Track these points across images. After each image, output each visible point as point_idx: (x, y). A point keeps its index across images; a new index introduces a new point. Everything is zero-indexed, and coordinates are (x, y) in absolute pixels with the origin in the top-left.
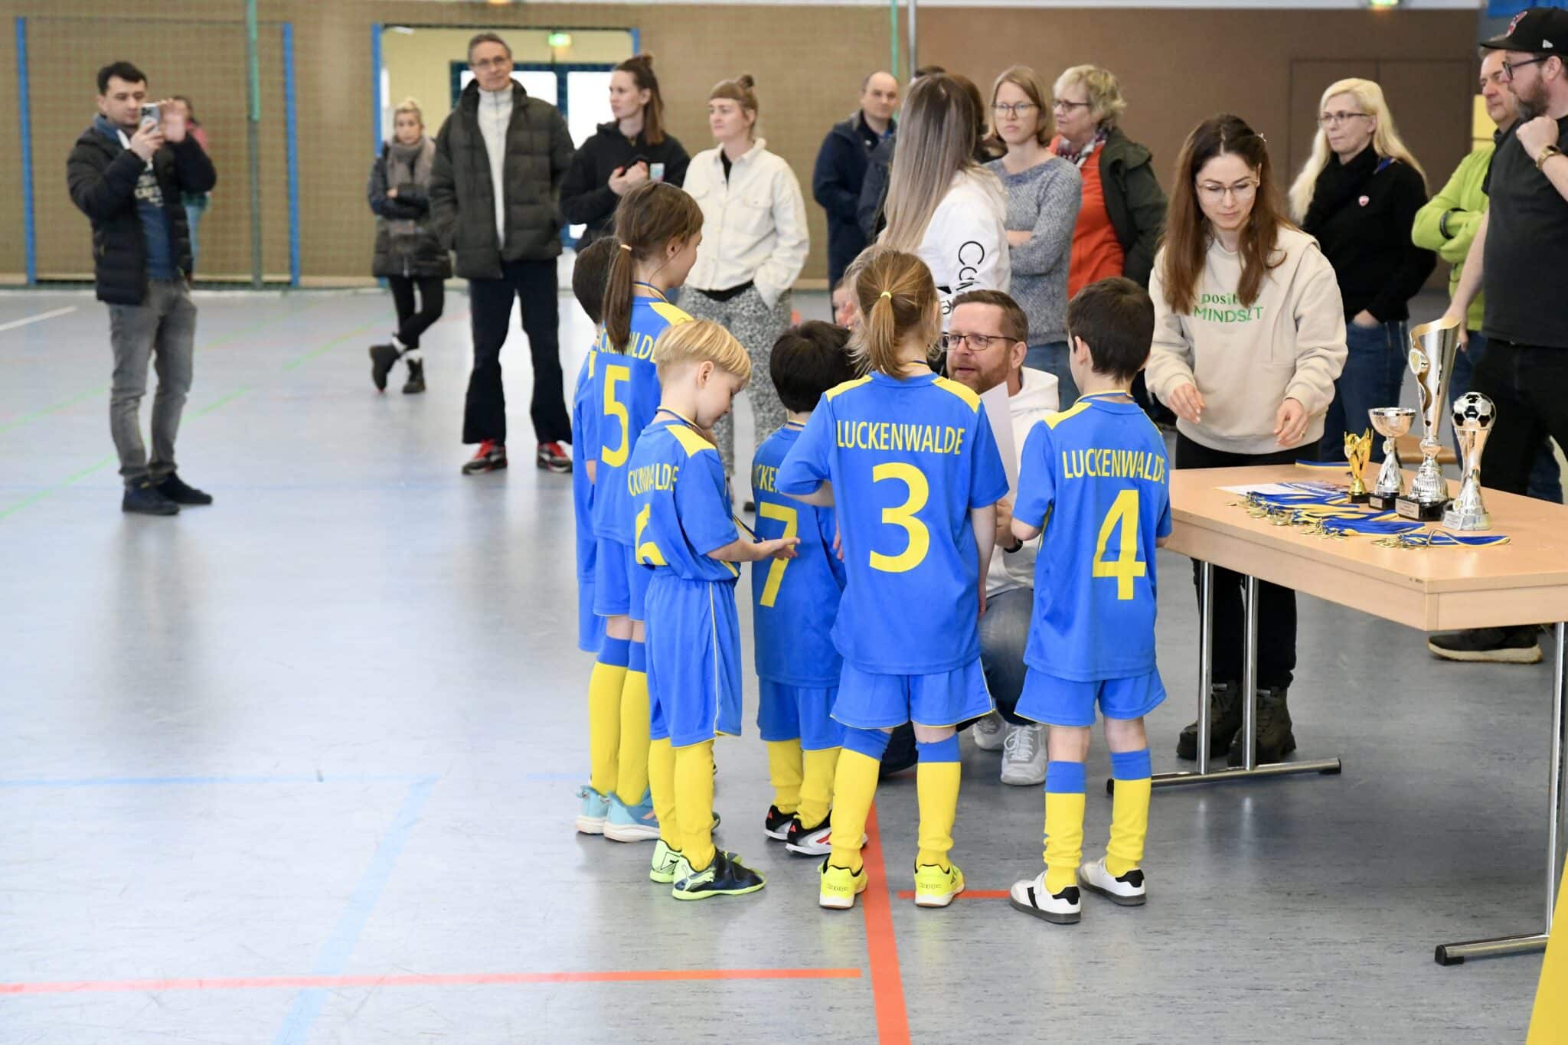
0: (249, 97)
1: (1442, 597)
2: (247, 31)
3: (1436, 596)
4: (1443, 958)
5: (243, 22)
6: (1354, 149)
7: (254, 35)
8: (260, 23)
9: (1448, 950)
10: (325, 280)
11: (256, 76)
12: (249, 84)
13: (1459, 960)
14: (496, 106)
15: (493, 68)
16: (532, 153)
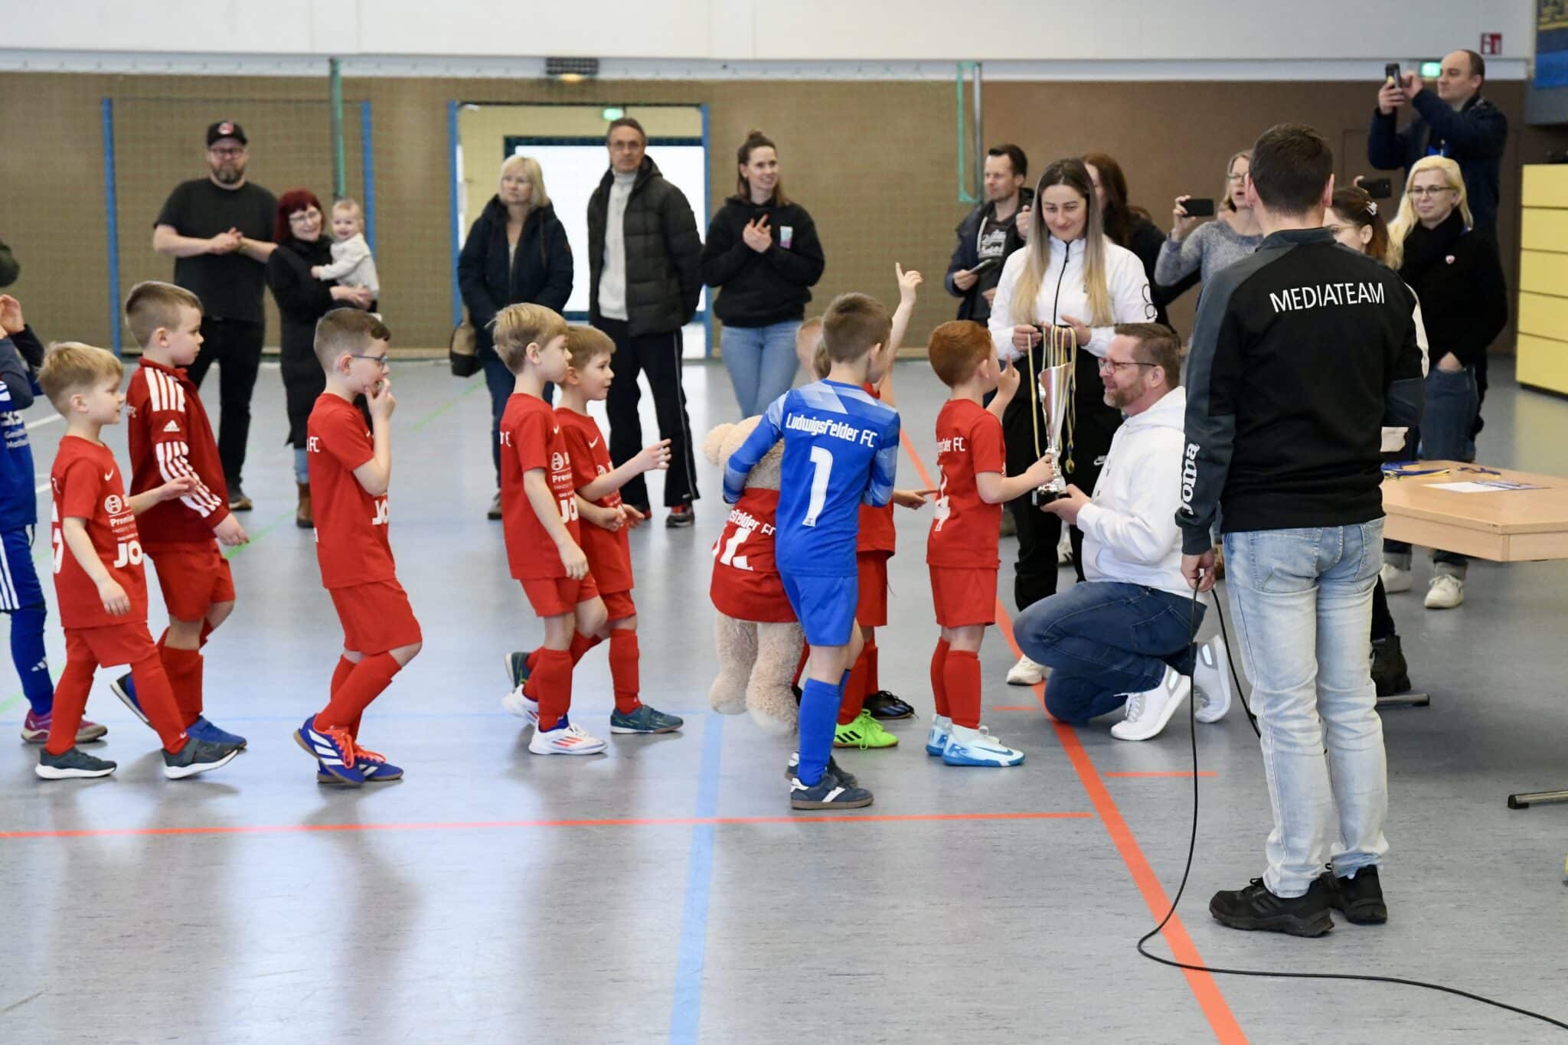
0: (335, 174)
1: (1512, 537)
2: (333, 110)
3: (1507, 536)
4: (1514, 804)
5: (330, 101)
6: (1440, 217)
7: (340, 115)
8: (345, 102)
9: (1518, 799)
10: (416, 352)
11: (341, 153)
12: (334, 161)
13: (1525, 806)
14: (622, 186)
15: (626, 151)
16: (646, 233)
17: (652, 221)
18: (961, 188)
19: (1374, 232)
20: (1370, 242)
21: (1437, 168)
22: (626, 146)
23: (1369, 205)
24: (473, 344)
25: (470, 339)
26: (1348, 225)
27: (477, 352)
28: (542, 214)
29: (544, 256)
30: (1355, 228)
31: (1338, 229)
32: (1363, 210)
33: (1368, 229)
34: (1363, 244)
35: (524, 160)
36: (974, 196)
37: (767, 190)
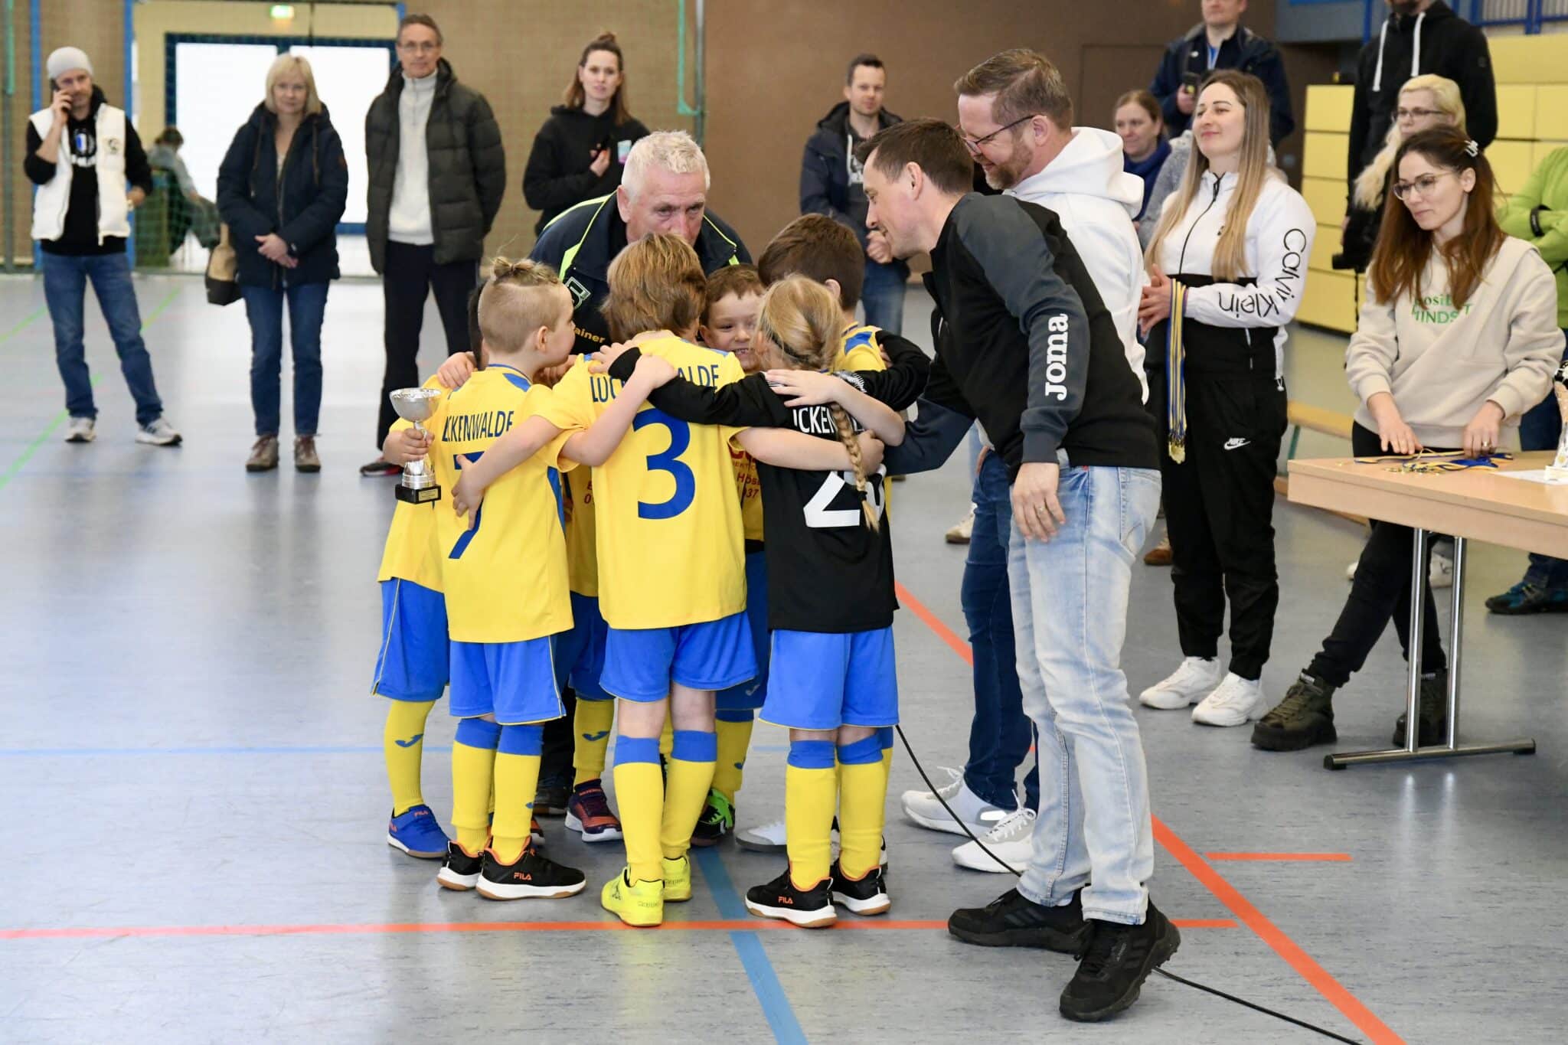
0: (6, 69)
12: (6, 56)
14: (417, 92)
15: (419, 54)
16: (453, 147)
17: (459, 132)
18: (681, 101)
19: (1477, 177)
20: (1474, 188)
21: (1427, 88)
22: (419, 48)
23: (1468, 144)
24: (231, 269)
25: (228, 263)
26: (1443, 172)
27: (237, 275)
28: (315, 122)
29: (317, 171)
30: (1454, 172)
31: (1433, 178)
32: (1461, 153)
33: (1470, 173)
34: (1464, 192)
35: (298, 60)
36: (694, 108)
37: (603, 100)
